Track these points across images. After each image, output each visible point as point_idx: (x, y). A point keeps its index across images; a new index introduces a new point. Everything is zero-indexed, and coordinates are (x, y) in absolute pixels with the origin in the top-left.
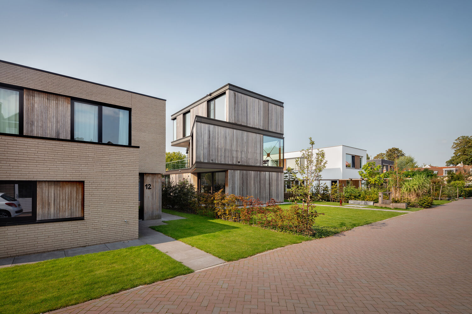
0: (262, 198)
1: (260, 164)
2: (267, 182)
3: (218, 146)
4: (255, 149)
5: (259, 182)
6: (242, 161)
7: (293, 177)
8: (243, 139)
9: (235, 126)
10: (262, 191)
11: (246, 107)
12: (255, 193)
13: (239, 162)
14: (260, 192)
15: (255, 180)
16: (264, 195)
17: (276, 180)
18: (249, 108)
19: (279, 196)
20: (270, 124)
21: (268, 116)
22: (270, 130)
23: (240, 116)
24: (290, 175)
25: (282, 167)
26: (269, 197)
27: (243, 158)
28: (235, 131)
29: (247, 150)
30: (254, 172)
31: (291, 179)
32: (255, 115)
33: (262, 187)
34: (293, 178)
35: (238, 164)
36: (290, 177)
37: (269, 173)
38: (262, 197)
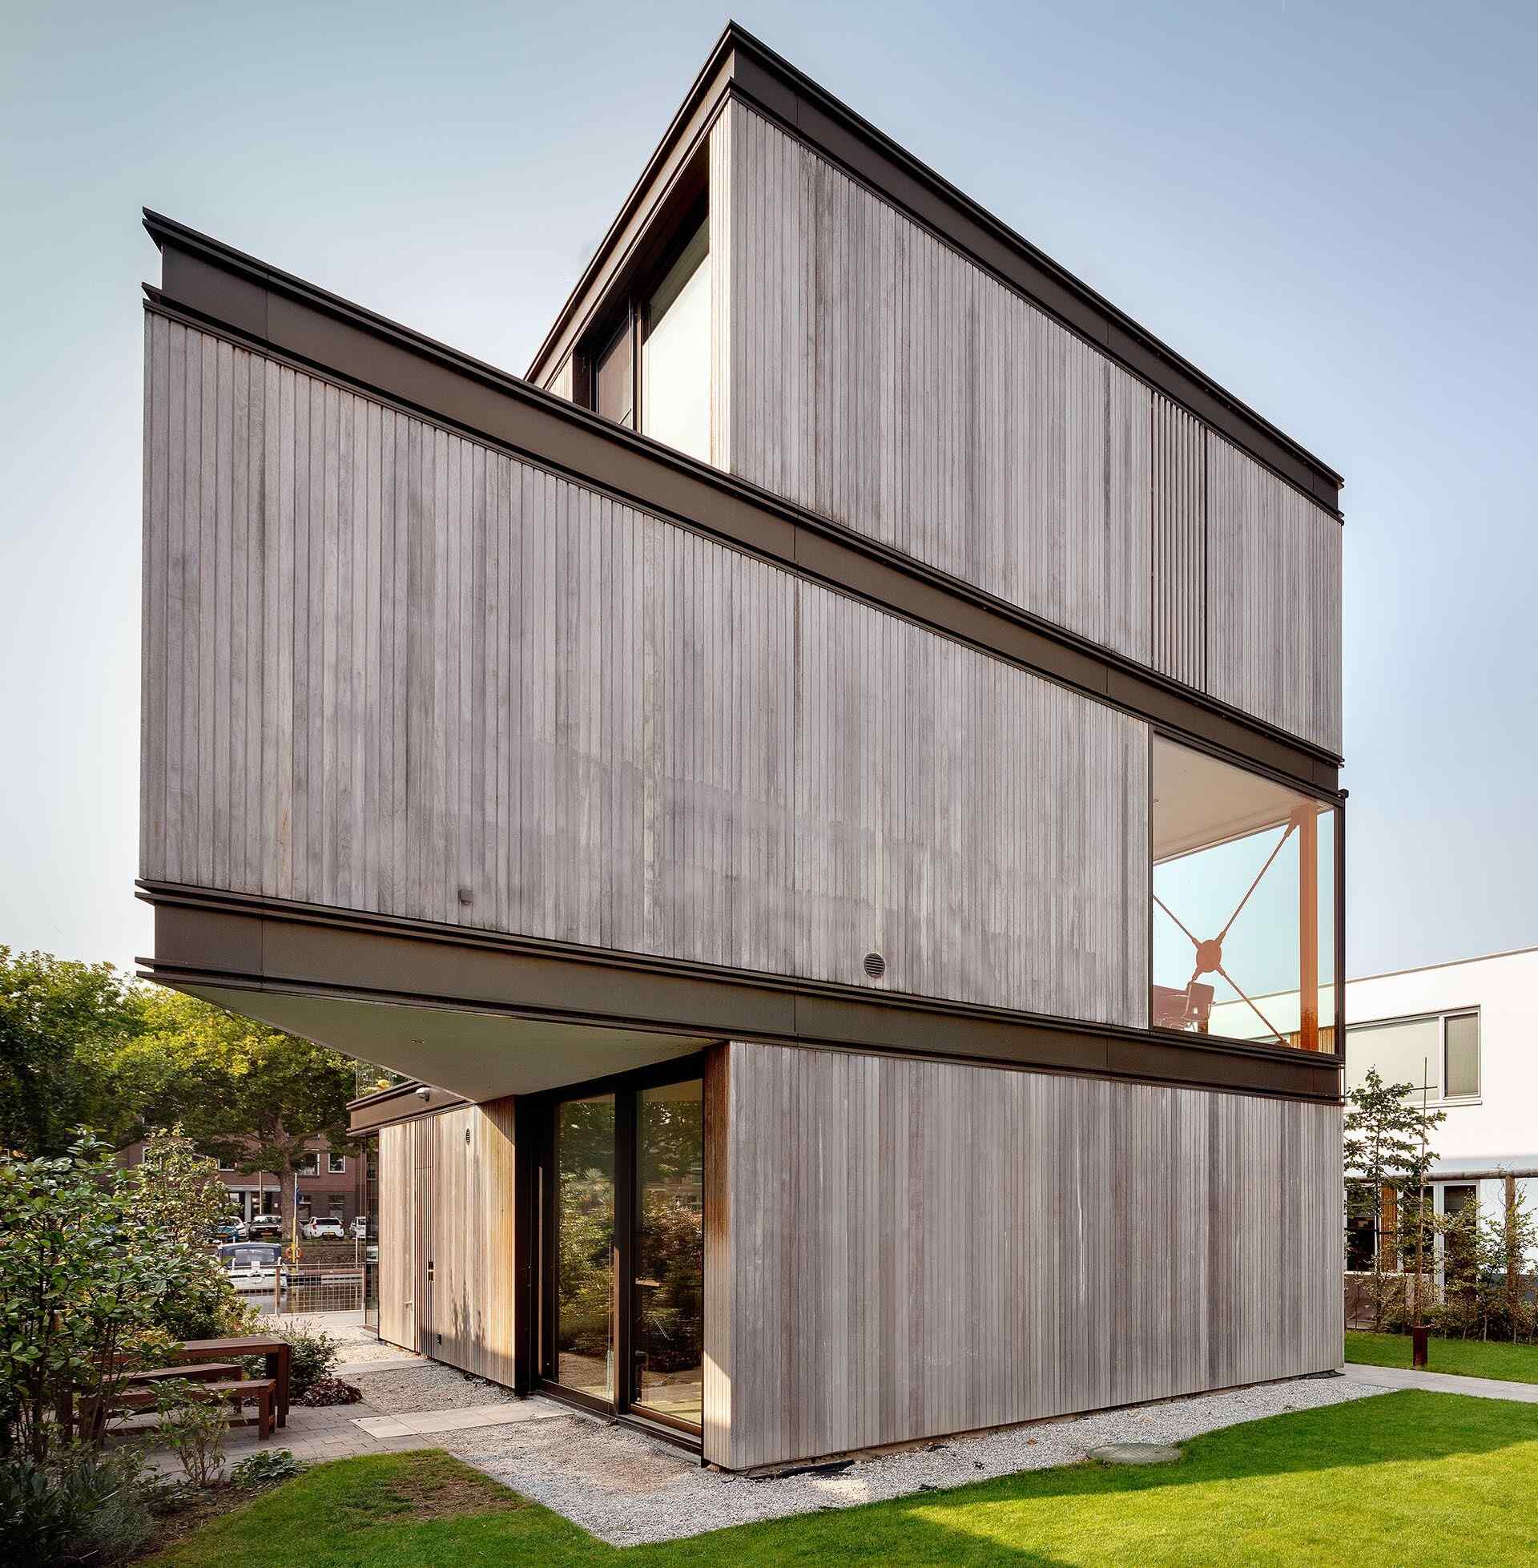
0: (1138, 1352)
1: (1118, 1005)
2: (1194, 1189)
3: (564, 729)
4: (1071, 847)
5: (1105, 1184)
6: (913, 957)
7: (1405, 1155)
8: (927, 724)
9: (812, 550)
10: (1137, 1281)
11: (956, 379)
12: (1065, 1302)
13: (875, 965)
14: (1121, 1286)
15: (1061, 1172)
16: (1164, 1318)
17: (1275, 1171)
18: (998, 406)
19: (1305, 1317)
20: (1216, 637)
21: (1198, 555)
22: (1219, 692)
23: (886, 456)
24: (1383, 1135)
25: (1331, 1051)
26: (1213, 1337)
27: (931, 923)
28: (816, 598)
29: (973, 843)
30: (1059, 1082)
31: (1390, 1171)
32: (1063, 494)
33: (1137, 1238)
34: (1404, 1163)
35: (860, 978)
36: (1385, 1152)
37: (1213, 1103)
38: (1137, 1334)
